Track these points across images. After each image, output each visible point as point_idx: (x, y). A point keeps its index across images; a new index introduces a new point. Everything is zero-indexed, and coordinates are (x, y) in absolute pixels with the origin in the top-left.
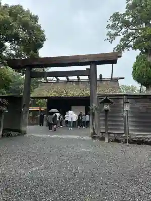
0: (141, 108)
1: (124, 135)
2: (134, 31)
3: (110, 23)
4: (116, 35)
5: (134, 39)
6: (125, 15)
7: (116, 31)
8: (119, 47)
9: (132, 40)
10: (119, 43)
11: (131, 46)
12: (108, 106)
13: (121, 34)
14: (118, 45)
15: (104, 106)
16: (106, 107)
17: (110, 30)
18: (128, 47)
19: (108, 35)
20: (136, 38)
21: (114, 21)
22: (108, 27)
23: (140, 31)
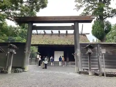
0: (109, 52)
1: (98, 71)
2: (93, 5)
4: (81, 6)
5: (92, 10)
7: (81, 4)
8: (83, 14)
9: (91, 11)
10: (83, 12)
11: (90, 14)
12: (91, 50)
13: (84, 6)
14: (82, 13)
15: (88, 50)
16: (90, 51)
17: (77, 3)
18: (88, 14)
19: (76, 6)
20: (94, 9)
22: (76, 1)
23: (96, 5)
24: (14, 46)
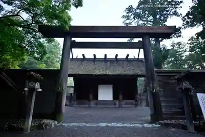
2: (146, 22)
3: (125, 14)
4: (130, 24)
6: (137, 9)
7: (130, 21)
12: (188, 83)
16: (186, 84)
17: (125, 19)
19: (123, 23)
21: (128, 13)
22: (123, 17)
23: (150, 23)
24: (39, 75)
